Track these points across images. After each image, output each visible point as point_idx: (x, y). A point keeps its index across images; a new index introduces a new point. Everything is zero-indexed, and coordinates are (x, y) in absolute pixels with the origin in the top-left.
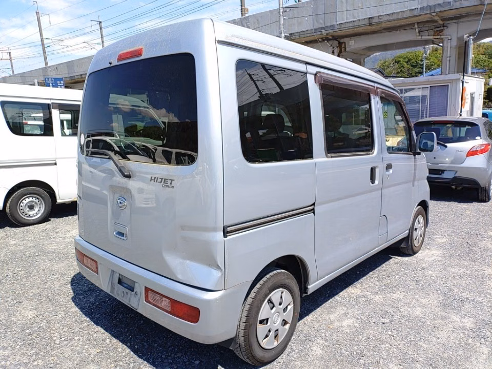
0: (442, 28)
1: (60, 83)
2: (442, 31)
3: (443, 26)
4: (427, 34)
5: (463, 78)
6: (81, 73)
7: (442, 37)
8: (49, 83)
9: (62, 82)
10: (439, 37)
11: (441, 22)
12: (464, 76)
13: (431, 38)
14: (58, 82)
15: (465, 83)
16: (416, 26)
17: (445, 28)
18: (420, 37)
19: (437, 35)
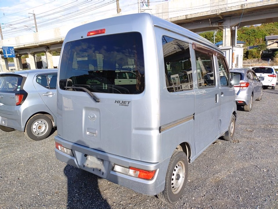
0: (222, 21)
1: (12, 50)
2: (223, 22)
3: (223, 20)
4: (215, 24)
5: (233, 48)
6: (24, 44)
7: (223, 26)
8: (5, 50)
9: (13, 49)
10: (221, 25)
11: (222, 18)
12: (233, 47)
13: (217, 26)
14: (11, 49)
15: (233, 51)
16: (210, 20)
17: (224, 21)
18: (212, 26)
19: (220, 25)
